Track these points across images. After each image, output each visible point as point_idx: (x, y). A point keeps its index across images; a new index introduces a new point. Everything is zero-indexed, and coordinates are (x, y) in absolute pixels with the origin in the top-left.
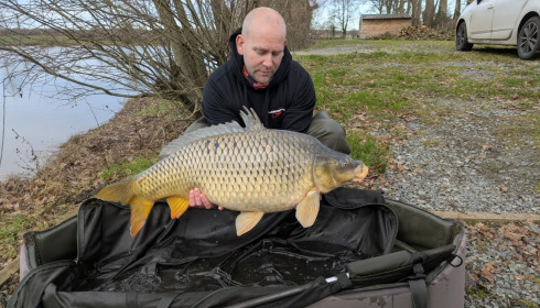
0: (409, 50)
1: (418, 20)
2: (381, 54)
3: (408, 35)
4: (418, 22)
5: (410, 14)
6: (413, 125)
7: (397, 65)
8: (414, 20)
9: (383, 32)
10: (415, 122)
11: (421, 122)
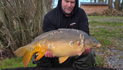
0: (108, 21)
1: (112, 6)
2: (95, 22)
3: (107, 14)
4: (112, 7)
5: (107, 3)
6: (113, 51)
7: (103, 27)
8: (110, 6)
9: (93, 12)
10: (114, 49)
11: (117, 49)
